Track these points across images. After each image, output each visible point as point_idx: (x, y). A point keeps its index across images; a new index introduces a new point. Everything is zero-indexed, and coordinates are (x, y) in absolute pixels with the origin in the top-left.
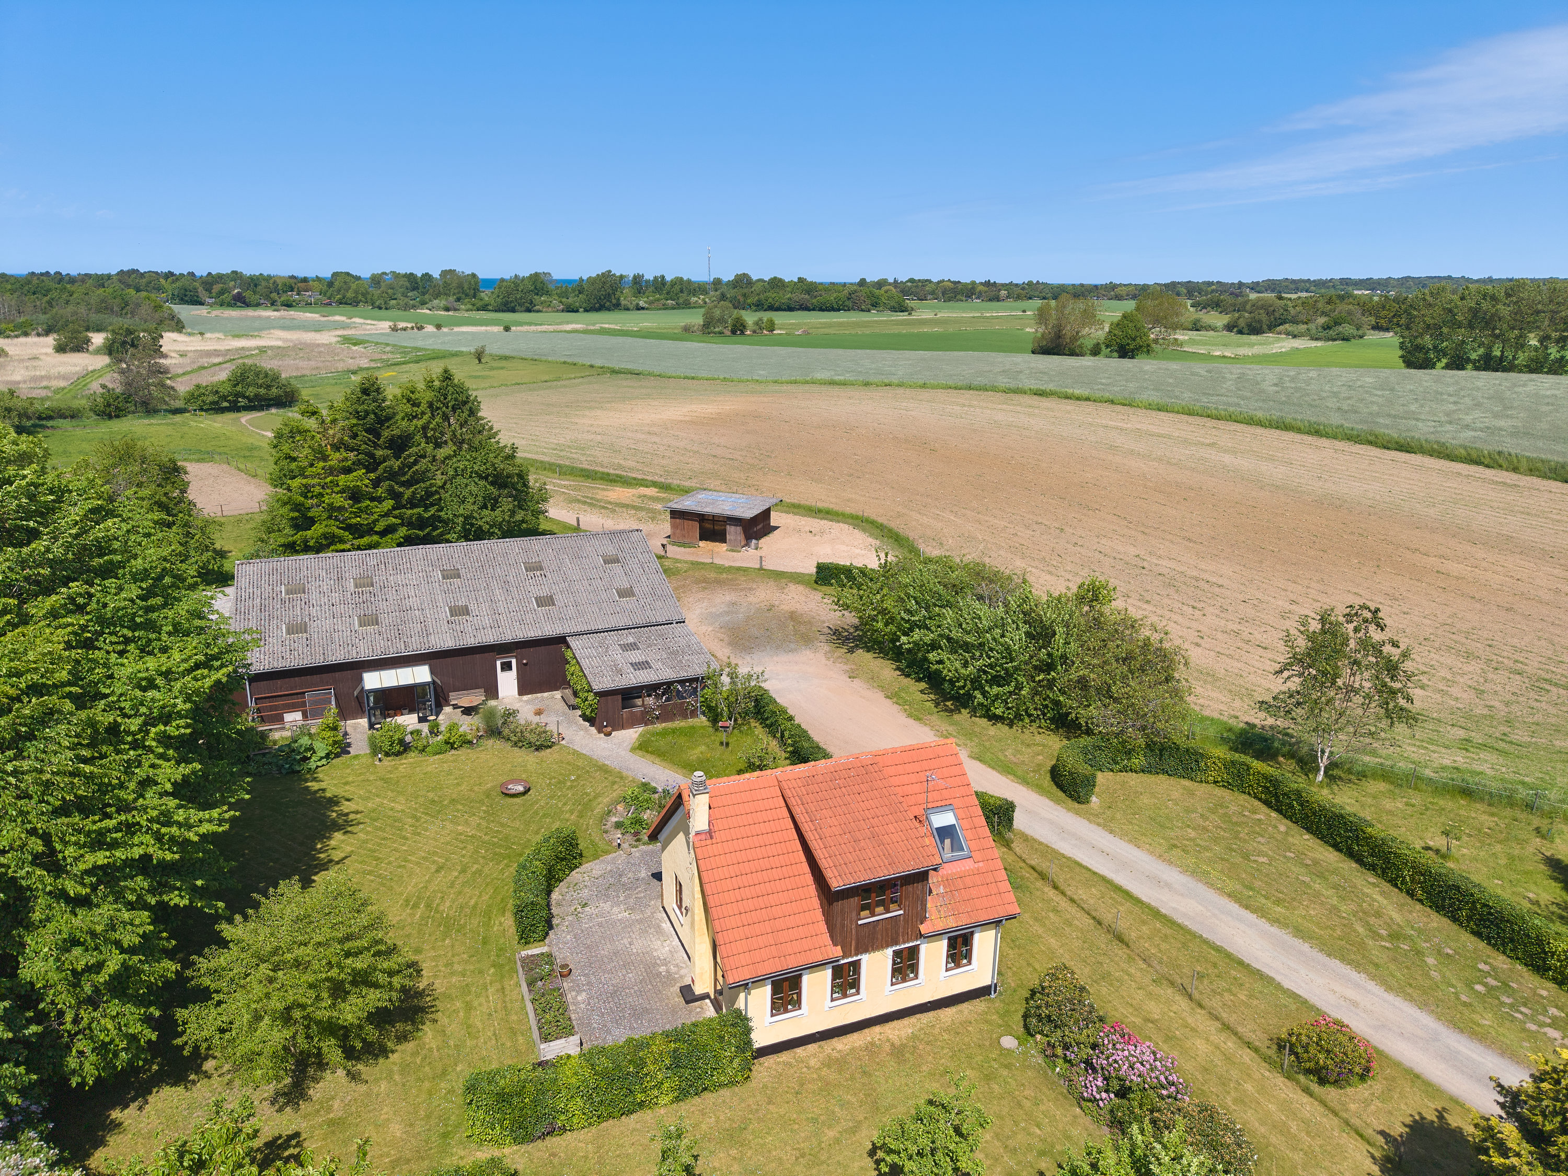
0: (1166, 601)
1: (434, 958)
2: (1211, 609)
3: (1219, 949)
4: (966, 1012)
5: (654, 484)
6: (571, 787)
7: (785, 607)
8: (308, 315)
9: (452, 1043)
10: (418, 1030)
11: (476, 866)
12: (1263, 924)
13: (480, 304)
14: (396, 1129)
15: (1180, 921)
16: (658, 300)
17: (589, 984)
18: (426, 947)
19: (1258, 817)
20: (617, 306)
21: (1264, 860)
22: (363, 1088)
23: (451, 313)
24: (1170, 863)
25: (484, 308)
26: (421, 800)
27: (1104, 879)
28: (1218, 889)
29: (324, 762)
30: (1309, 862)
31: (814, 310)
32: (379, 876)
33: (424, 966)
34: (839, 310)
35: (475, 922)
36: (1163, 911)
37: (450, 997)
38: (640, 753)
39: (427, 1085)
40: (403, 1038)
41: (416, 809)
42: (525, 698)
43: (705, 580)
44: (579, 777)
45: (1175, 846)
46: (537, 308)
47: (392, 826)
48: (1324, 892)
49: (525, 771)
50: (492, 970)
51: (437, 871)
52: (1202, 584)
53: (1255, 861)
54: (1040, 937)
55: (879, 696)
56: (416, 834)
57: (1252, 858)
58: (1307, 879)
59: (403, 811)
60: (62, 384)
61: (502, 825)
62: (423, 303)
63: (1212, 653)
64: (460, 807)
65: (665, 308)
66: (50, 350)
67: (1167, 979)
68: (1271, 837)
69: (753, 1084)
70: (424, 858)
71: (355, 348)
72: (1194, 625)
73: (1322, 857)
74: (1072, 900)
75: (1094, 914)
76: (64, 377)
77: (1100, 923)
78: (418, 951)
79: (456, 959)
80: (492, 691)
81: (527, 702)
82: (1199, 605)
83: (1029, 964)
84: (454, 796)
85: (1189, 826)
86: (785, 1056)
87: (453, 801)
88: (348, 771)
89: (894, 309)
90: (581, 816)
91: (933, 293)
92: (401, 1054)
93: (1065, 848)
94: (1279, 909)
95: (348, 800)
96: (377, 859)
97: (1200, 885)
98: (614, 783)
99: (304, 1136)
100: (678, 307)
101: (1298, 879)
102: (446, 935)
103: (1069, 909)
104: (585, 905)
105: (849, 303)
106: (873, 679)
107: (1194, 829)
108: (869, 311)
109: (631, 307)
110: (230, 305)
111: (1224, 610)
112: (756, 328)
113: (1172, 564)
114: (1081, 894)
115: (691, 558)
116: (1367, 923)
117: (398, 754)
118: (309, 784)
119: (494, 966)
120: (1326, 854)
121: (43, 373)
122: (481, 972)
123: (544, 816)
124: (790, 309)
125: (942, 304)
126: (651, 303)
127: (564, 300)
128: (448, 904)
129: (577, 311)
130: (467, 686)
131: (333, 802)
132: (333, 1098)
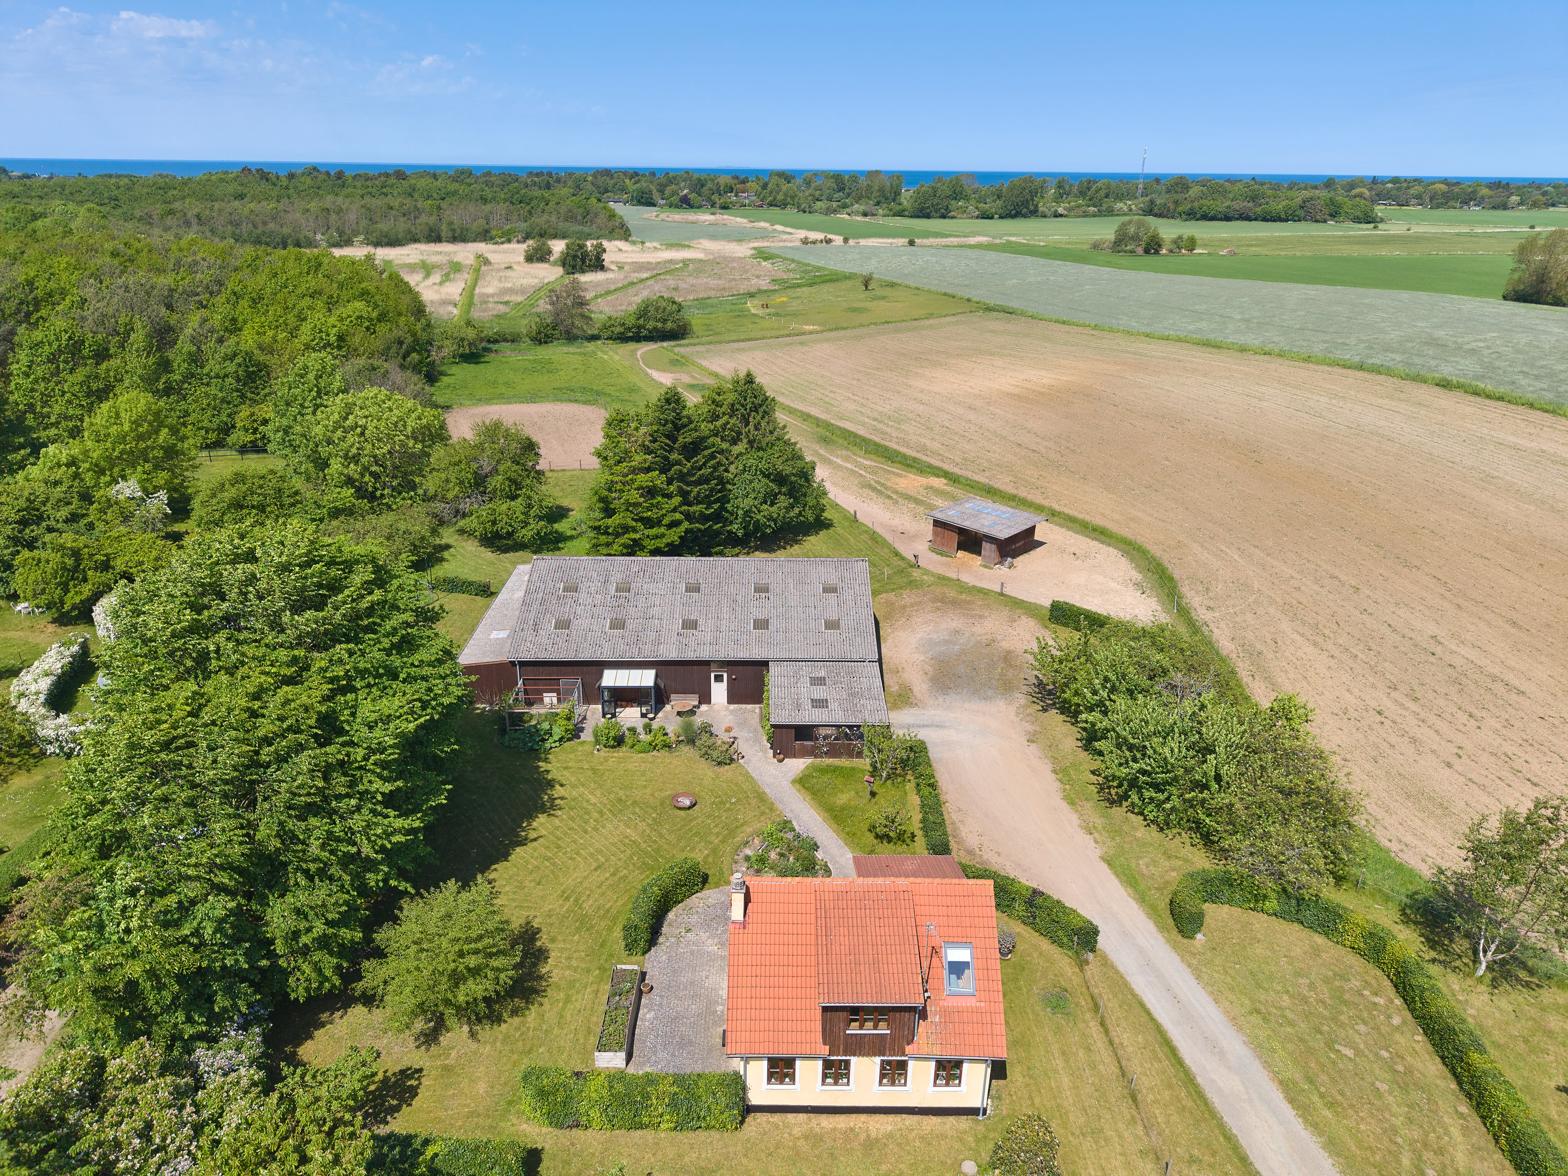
0: (1441, 702)
1: (562, 950)
2: (1493, 722)
3: (1229, 1137)
4: (948, 1126)
5: (946, 474)
6: (729, 809)
7: (1005, 645)
8: (738, 219)
9: (544, 1027)
10: (528, 1009)
11: (625, 871)
12: (1298, 1125)
13: (898, 208)
14: (482, 1087)
15: (1209, 1096)
16: (1079, 206)
17: (661, 1005)
18: (560, 938)
19: (1377, 1000)
20: (1034, 213)
21: (1349, 1053)
22: (474, 1046)
23: (867, 219)
24: (1240, 1029)
25: (900, 214)
26: (613, 796)
27: (1159, 1029)
28: (1273, 1072)
29: (557, 744)
30: (1400, 1068)
31: (1256, 219)
32: (553, 864)
33: (552, 954)
34: (1287, 220)
35: (603, 924)
36: (1199, 1080)
37: (558, 987)
38: (798, 786)
39: (515, 1057)
40: (515, 1012)
41: (605, 805)
42: (732, 707)
43: (943, 600)
44: (739, 800)
45: (1258, 1012)
46: (952, 213)
47: (581, 818)
48: (1395, 1108)
49: (700, 785)
50: (597, 972)
51: (596, 869)
52: (1499, 688)
53: (1338, 1051)
54: (1056, 1071)
55: (1045, 768)
56: (596, 829)
57: (1337, 1047)
58: (1383, 1087)
59: (595, 804)
60: (519, 299)
61: (661, 836)
62: (845, 206)
63: (1462, 779)
64: (637, 810)
65: (1086, 215)
66: (522, 259)
67: (1156, 1154)
68: (1377, 1028)
69: (739, 1134)
70: (592, 855)
71: (764, 264)
72: (1460, 739)
73: (1420, 1066)
74: (1111, 1043)
75: (1123, 1063)
76: (522, 291)
77: (1123, 1075)
78: (553, 940)
79: (575, 955)
80: (705, 698)
81: (732, 712)
82: (1478, 714)
83: (1031, 1098)
84: (638, 798)
85: (1287, 992)
86: (776, 1118)
87: (635, 803)
88: (572, 756)
89: (1357, 220)
90: (722, 842)
91: (1419, 197)
92: (511, 1025)
93: (1140, 984)
94: (1327, 1113)
95: (562, 785)
96: (559, 847)
97: (1257, 1063)
98: (763, 813)
99: (424, 1073)
100: (1100, 214)
101: (1373, 1084)
102: (578, 930)
103: (1103, 1051)
104: (689, 931)
105: (1301, 213)
106: (1051, 748)
107: (1292, 997)
108: (1325, 221)
109: (1049, 214)
110: (677, 207)
111: (1509, 725)
112: (1173, 247)
113: (1473, 655)
114: (1125, 1037)
115: (941, 571)
116: (1420, 1158)
117: (613, 747)
118: (540, 764)
119: (599, 968)
120: (1429, 1064)
121: (509, 285)
122: (588, 971)
123: (696, 834)
124: (1228, 219)
125: (1427, 212)
126: (1070, 210)
127: (981, 205)
128: (591, 902)
129: (992, 218)
130: (685, 690)
131: (550, 784)
132: (453, 1048)
